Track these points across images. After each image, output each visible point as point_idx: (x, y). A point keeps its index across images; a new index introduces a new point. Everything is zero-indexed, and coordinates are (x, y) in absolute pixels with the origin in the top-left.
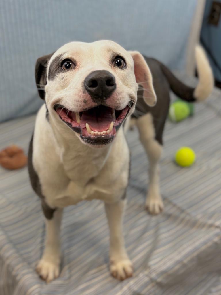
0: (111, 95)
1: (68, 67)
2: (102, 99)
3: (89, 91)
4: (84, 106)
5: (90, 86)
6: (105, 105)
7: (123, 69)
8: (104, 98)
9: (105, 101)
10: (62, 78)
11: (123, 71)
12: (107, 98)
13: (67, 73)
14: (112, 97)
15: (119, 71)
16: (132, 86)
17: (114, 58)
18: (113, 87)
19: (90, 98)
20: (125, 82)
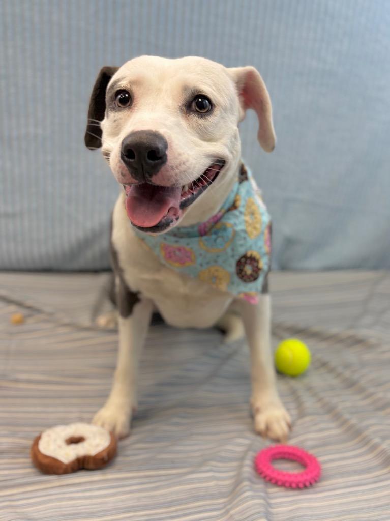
4: (122, 179)
14: (159, 175)
15: (195, 119)
16: (220, 139)
17: (192, 99)
18: (160, 161)
19: (128, 172)
20: (206, 136)
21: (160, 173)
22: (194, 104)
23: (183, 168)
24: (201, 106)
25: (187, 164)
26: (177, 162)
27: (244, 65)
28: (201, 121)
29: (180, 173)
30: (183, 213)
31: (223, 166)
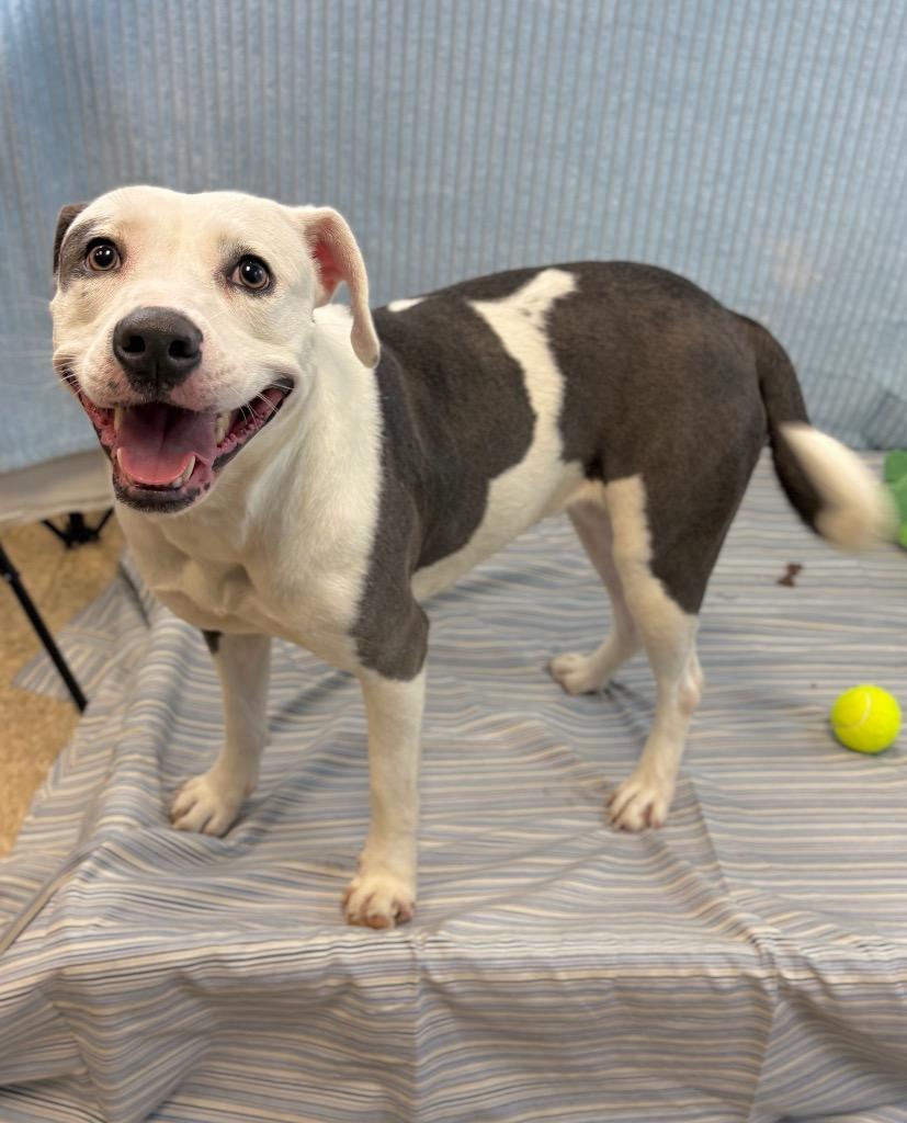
0: (184, 380)
1: (104, 262)
2: (157, 385)
3: (121, 359)
4: (109, 396)
5: (127, 349)
6: (167, 401)
7: (259, 297)
8: (165, 386)
9: (169, 392)
10: (84, 294)
11: (257, 300)
12: (171, 386)
13: (96, 281)
14: (186, 385)
15: (243, 300)
16: (287, 339)
17: (235, 262)
18: (190, 361)
19: (125, 379)
20: (261, 331)
21: (187, 381)
22: (237, 271)
23: (227, 378)
24: (250, 277)
25: (235, 374)
26: (218, 367)
27: (319, 203)
28: (253, 303)
29: (222, 386)
30: (216, 476)
31: (289, 392)
